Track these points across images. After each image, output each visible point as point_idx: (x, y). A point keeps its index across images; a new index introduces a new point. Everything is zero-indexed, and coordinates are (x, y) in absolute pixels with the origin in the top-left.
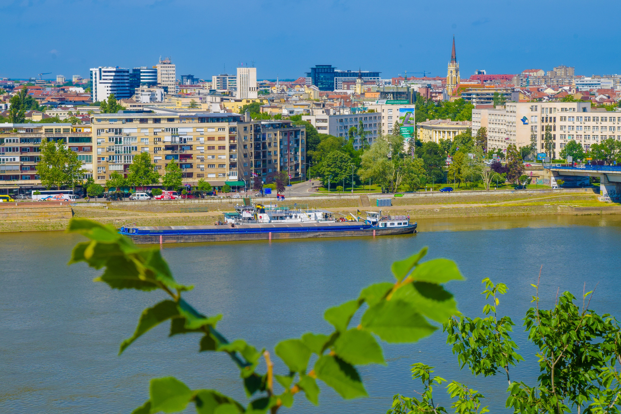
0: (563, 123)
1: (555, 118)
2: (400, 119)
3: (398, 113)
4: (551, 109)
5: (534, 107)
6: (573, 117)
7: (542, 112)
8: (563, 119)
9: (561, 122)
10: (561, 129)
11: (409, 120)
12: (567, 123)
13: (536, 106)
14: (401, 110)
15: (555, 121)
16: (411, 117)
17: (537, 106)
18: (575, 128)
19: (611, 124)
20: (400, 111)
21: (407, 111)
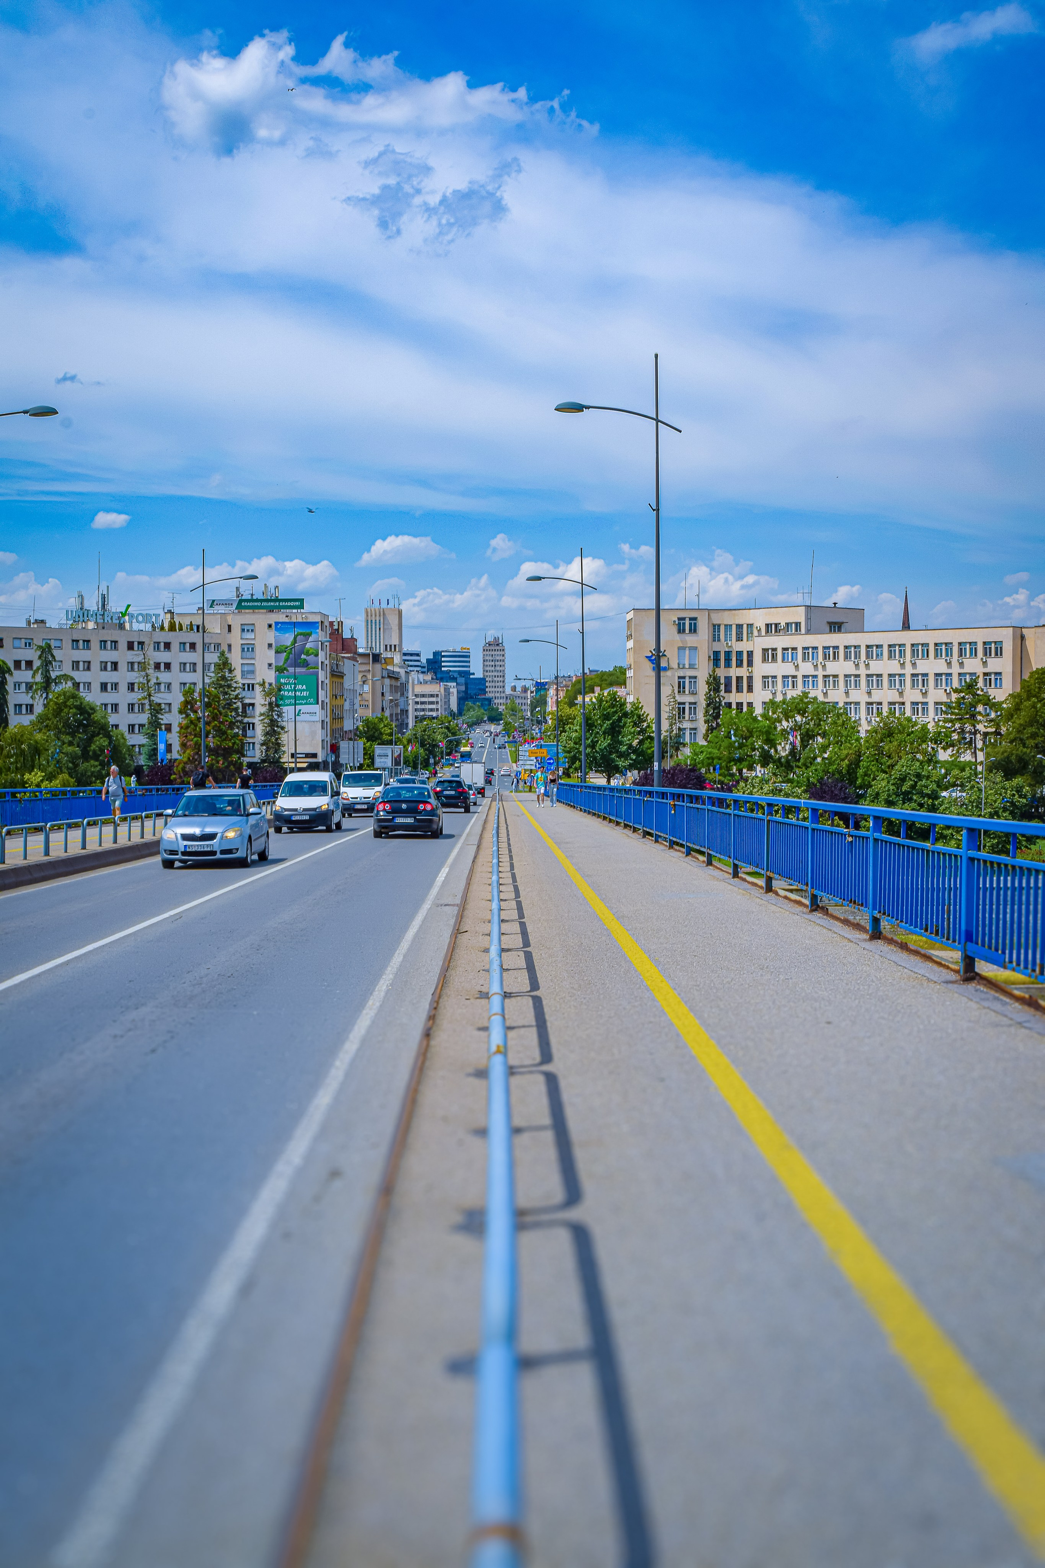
0: (769, 669)
1: (750, 654)
2: (277, 652)
3: (271, 636)
4: (739, 627)
5: (687, 622)
6: (795, 649)
7: (715, 638)
8: (769, 655)
9: (765, 665)
10: (765, 685)
11: (303, 656)
12: (781, 668)
13: (691, 619)
14: (280, 627)
15: (750, 663)
16: (308, 646)
17: (695, 619)
18: (800, 680)
19: (893, 667)
20: (276, 629)
21: (297, 631)
